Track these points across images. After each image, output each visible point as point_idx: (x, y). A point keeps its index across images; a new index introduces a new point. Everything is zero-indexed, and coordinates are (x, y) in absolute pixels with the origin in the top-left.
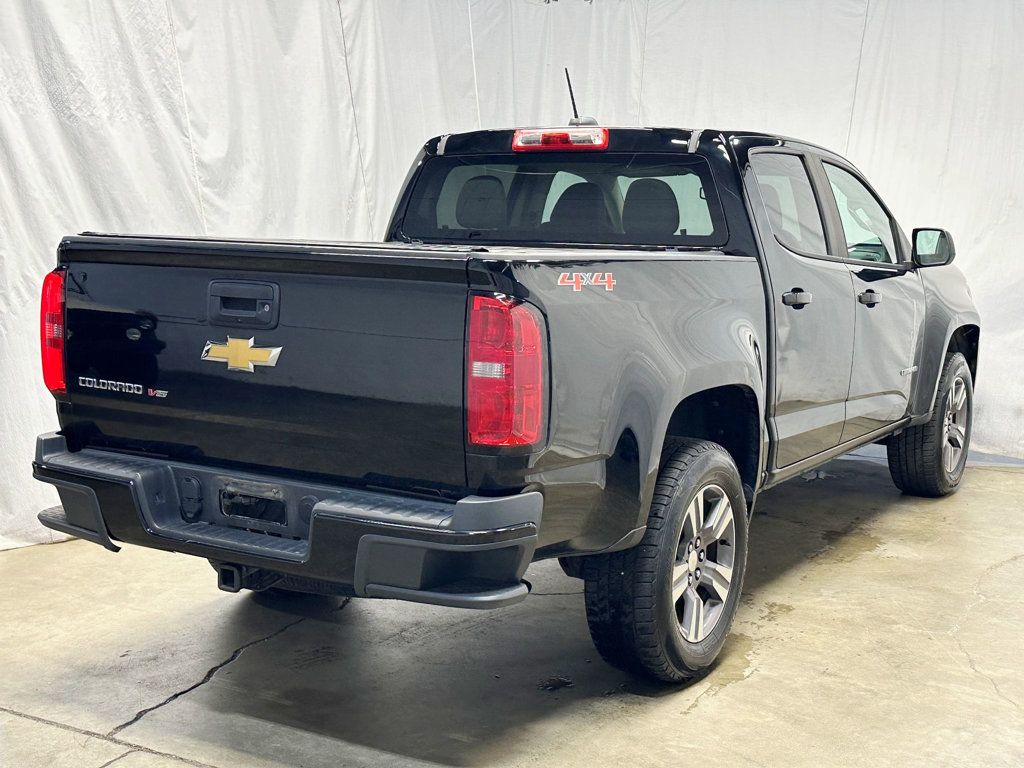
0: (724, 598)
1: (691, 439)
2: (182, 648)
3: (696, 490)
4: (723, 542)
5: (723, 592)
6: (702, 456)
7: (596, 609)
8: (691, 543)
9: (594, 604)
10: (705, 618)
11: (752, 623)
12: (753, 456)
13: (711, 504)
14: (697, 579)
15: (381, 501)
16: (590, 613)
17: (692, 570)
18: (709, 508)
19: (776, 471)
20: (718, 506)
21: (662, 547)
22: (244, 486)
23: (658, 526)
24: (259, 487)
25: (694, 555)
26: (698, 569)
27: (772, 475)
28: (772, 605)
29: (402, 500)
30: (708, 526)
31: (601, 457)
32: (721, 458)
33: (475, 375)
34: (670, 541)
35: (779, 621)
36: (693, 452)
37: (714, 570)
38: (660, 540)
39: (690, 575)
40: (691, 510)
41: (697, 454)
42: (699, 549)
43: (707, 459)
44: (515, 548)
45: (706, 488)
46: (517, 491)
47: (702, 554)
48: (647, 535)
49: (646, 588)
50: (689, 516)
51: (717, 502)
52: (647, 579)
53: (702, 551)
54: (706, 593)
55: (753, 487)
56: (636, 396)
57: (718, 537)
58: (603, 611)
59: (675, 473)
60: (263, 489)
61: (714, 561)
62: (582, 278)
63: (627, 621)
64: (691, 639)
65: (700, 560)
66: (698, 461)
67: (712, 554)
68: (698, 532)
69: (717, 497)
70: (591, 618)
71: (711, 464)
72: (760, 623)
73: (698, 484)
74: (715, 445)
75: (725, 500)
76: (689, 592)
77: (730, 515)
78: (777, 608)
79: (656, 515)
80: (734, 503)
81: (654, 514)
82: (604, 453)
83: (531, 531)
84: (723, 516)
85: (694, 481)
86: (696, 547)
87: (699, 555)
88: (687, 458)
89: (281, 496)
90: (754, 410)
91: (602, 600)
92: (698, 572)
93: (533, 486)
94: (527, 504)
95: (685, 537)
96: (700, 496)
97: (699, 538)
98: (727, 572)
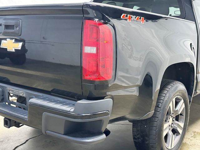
0: (181, 133)
1: (171, 80)
2: (12, 138)
3: (172, 98)
4: (181, 114)
5: (180, 131)
6: (175, 86)
7: (136, 137)
8: (170, 115)
9: (135, 135)
10: (174, 139)
11: (189, 139)
12: (192, 86)
13: (177, 102)
14: (172, 127)
15: (53, 99)
16: (134, 138)
17: (170, 124)
18: (177, 103)
19: (198, 91)
20: (180, 103)
21: (160, 118)
22: (14, 91)
23: (159, 110)
24: (18, 92)
25: (171, 119)
26: (172, 124)
27: (197, 92)
28: (195, 132)
29: (61, 99)
30: (176, 109)
31: (137, 86)
32: (181, 87)
33: (85, 52)
34: (163, 116)
35: (197, 138)
36: (172, 85)
37: (178, 124)
38: (159, 115)
39: (170, 126)
40: (171, 105)
41: (173, 85)
42: (173, 117)
43: (177, 87)
44: (101, 121)
45: (177, 97)
46: (103, 98)
47: (174, 119)
48: (155, 114)
49: (154, 132)
50: (170, 107)
51: (180, 101)
52: (154, 129)
53: (174, 118)
54: (175, 131)
55: (191, 96)
56: (151, 63)
57: (179, 113)
58: (139, 138)
59: (165, 92)
60: (19, 93)
61: (178, 121)
62: (132, 17)
63: (147, 143)
64: (169, 148)
65: (173, 121)
66: (174, 88)
67: (177, 118)
68: (173, 112)
69: (180, 100)
70: (135, 140)
71: (178, 89)
72: (191, 139)
73: (173, 96)
74: (180, 82)
75: (182, 101)
76: (169, 132)
77: (184, 106)
78: (196, 133)
79: (158, 107)
80: (185, 102)
81: (157, 106)
82: (138, 84)
83: (107, 114)
84: (181, 106)
85: (172, 95)
86: (172, 117)
87: (173, 119)
88: (170, 87)
89: (24, 95)
90: (193, 71)
91: (138, 134)
92: (172, 125)
93: (109, 96)
94: (106, 103)
95: (168, 113)
96: (174, 100)
97: (173, 113)
98: (182, 124)
